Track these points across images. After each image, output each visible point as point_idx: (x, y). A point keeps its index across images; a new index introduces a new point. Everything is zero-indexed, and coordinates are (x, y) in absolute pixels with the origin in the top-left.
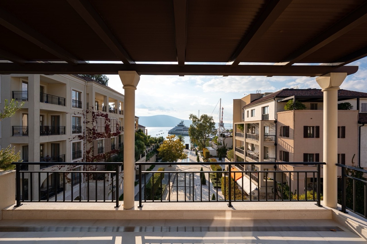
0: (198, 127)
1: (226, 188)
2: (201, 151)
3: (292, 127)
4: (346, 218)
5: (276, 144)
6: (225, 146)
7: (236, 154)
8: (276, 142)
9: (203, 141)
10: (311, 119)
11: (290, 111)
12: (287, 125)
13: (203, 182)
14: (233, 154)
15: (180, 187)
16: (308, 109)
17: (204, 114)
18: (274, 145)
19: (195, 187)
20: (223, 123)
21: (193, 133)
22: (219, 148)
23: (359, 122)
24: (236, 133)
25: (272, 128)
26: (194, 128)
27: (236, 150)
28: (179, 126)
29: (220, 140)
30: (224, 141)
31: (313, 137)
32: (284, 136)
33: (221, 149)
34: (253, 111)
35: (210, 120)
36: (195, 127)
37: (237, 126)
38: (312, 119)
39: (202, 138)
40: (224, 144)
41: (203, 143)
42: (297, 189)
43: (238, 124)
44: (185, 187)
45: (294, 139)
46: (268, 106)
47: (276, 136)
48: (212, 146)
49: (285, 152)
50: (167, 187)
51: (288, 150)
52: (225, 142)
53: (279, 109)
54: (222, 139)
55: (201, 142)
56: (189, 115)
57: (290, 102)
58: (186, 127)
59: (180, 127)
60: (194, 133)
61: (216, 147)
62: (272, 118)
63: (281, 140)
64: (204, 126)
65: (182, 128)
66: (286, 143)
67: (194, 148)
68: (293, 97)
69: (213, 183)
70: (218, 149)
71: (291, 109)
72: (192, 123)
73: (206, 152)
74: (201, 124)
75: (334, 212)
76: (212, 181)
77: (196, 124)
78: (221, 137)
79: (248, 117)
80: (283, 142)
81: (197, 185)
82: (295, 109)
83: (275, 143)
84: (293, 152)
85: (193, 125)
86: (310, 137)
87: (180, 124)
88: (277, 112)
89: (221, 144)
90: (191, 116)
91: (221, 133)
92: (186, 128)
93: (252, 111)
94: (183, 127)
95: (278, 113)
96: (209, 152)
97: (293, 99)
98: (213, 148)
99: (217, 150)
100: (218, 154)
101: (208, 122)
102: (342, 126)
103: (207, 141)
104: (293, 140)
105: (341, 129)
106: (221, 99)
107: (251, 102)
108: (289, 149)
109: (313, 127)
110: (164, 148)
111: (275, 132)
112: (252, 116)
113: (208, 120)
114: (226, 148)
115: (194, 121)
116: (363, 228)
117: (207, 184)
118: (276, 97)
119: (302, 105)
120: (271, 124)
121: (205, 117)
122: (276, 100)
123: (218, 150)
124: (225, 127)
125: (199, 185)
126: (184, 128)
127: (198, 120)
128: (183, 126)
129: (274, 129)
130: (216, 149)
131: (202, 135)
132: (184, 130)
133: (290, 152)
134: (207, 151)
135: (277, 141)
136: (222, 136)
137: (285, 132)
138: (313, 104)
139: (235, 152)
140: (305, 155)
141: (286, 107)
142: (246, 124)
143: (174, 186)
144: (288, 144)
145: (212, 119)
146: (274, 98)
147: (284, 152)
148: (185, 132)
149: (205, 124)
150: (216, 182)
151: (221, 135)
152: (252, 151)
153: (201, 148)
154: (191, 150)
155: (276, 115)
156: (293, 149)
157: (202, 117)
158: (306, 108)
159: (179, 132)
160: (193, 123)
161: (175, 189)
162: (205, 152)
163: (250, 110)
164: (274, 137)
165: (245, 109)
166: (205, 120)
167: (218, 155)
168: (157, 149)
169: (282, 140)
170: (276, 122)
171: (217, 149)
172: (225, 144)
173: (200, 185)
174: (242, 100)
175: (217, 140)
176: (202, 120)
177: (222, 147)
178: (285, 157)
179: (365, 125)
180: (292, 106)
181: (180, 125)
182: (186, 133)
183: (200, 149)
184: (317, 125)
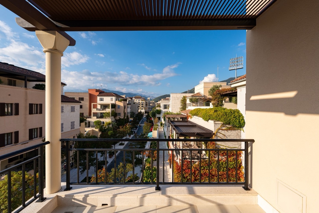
4: (72, 195)
10: (9, 95)
16: (5, 84)
75: (59, 196)
86: (8, 115)
102: (40, 104)
105: (39, 106)
109: (12, 104)
138: (11, 80)
158: (2, 82)
184: (16, 102)
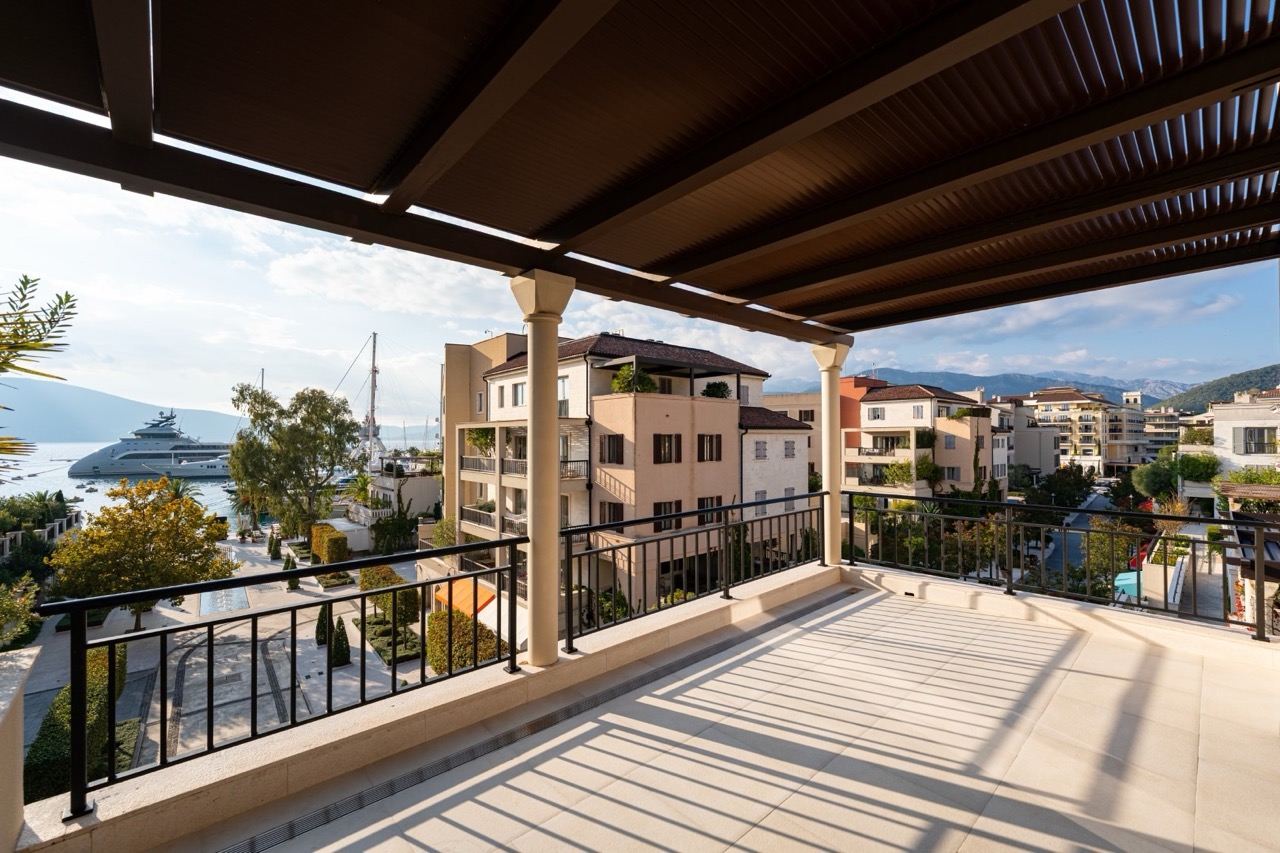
0: (278, 440)
1: (453, 649)
2: (295, 541)
3: (629, 437)
4: (861, 571)
5: (590, 486)
6: (405, 508)
7: (465, 531)
8: (590, 480)
9: (305, 499)
10: (667, 416)
11: (626, 395)
12: (619, 432)
13: (338, 655)
14: (453, 532)
15: (224, 709)
17: (311, 388)
18: (584, 488)
19: (304, 686)
20: (377, 424)
21: (255, 465)
22: (380, 519)
23: (741, 426)
24: (461, 459)
25: (579, 442)
26: (261, 445)
27: (463, 515)
28: (143, 435)
29: (383, 488)
30: (399, 491)
31: (670, 462)
32: (610, 462)
33: (387, 523)
34: (520, 388)
35: (336, 412)
36: (266, 441)
37: (467, 437)
38: (667, 419)
39: (300, 487)
40: (400, 500)
41: (306, 507)
42: (642, 598)
43: (470, 430)
44: (254, 697)
45: (635, 467)
46: (567, 377)
47: (589, 462)
48: (346, 514)
49: (614, 504)
50: (142, 729)
51: (621, 499)
52: (402, 493)
53: (599, 387)
54: (391, 482)
55: (295, 500)
56: (233, 389)
57: (624, 372)
58: (188, 440)
59: (152, 442)
60: (260, 468)
61: (365, 515)
62: (578, 410)
63: (603, 474)
64: (315, 437)
65: (164, 447)
66: (616, 479)
67: (257, 533)
68: (632, 358)
69: (379, 651)
70: (378, 521)
71: (627, 388)
72: (246, 425)
73: (330, 540)
74: (294, 429)
75: (843, 569)
76: (376, 645)
77: (271, 429)
78: (389, 476)
79: (502, 405)
80: (608, 477)
81: (308, 677)
82: (637, 391)
83: (586, 482)
84: (633, 503)
85: (251, 433)
86: (665, 462)
87: (154, 426)
88: (592, 395)
89: (387, 504)
90: (241, 393)
91: (386, 461)
92: (189, 448)
93: (515, 386)
94: (172, 444)
95: (594, 398)
96: (345, 539)
97: (632, 363)
98: (352, 521)
99: (372, 526)
100: (377, 540)
101: (327, 420)
102: (716, 435)
103: (322, 498)
104: (633, 472)
105: (715, 440)
106: (375, 335)
107: (508, 360)
108: (625, 495)
109: (670, 437)
110: (97, 549)
111: (588, 450)
112: (515, 403)
113: (329, 411)
114: (408, 514)
115: (259, 417)
116: (883, 576)
117: (356, 659)
118: (591, 353)
119: (651, 380)
120: (576, 427)
121: (315, 403)
122: (589, 361)
123: (379, 528)
124: (384, 442)
125: (321, 673)
126: (175, 448)
127: (281, 413)
128: (173, 436)
129: (583, 444)
130: (369, 524)
131: (300, 474)
132: (176, 455)
133: (626, 502)
134: (334, 535)
135: (592, 478)
136: (394, 472)
137: (614, 449)
138: (664, 380)
139: (460, 523)
140: (658, 507)
141: (615, 384)
142: (500, 428)
143: (187, 715)
144: (620, 483)
145: (345, 411)
146: (585, 356)
147: (610, 503)
148: (184, 463)
149: (316, 429)
150: (389, 644)
151: (389, 468)
152: (516, 513)
153: (295, 524)
154: (243, 541)
155: (590, 404)
156: (633, 494)
157: (301, 399)
159: (145, 465)
160: (253, 422)
161: (195, 726)
162: (327, 539)
163: (507, 384)
164: (584, 466)
165: (491, 380)
166: (314, 411)
167: (376, 547)
168: (45, 560)
169: (606, 473)
170: (589, 422)
171: (374, 522)
172: (405, 502)
173: (325, 671)
174: (477, 348)
175: (370, 488)
176: (302, 413)
177: (394, 513)
178: (614, 517)
179: (749, 431)
180: (629, 382)
181: (155, 431)
182: (188, 470)
183: (288, 534)
184: (678, 432)
